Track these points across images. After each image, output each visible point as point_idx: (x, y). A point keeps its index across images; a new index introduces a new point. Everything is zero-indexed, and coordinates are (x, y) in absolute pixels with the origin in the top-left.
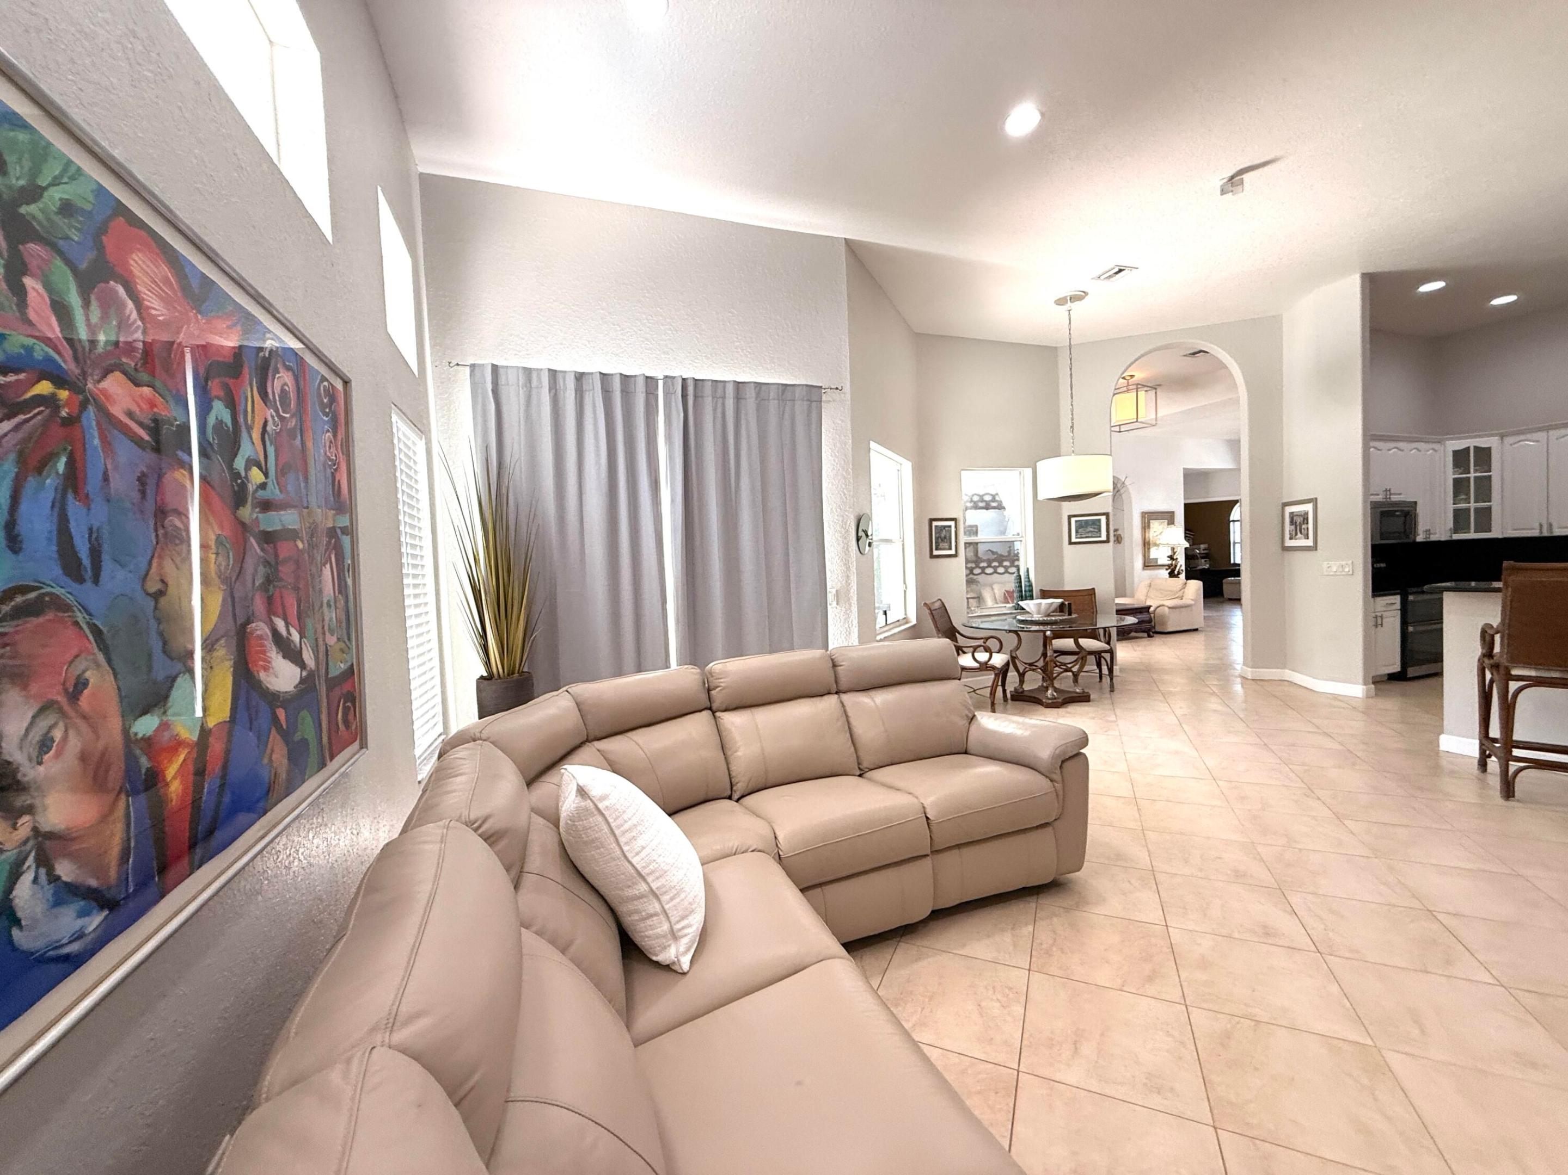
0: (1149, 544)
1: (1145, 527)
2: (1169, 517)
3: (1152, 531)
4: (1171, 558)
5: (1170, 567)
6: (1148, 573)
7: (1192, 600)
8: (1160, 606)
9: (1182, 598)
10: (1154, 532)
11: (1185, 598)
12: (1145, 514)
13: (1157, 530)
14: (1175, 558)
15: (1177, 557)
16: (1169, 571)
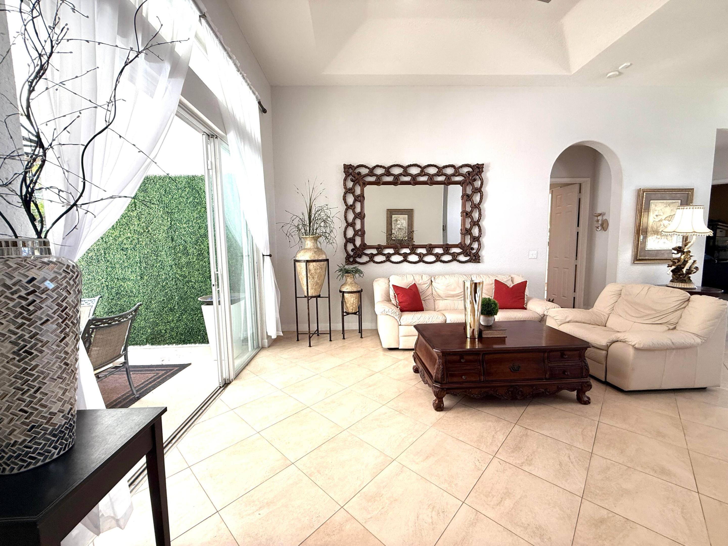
0: (645, 231)
1: (642, 210)
3: (652, 214)
4: (679, 250)
5: (674, 263)
7: (698, 336)
8: (618, 341)
9: (675, 328)
10: (657, 216)
11: (682, 329)
12: (644, 192)
13: (662, 214)
14: (685, 250)
15: (689, 249)
16: (673, 267)
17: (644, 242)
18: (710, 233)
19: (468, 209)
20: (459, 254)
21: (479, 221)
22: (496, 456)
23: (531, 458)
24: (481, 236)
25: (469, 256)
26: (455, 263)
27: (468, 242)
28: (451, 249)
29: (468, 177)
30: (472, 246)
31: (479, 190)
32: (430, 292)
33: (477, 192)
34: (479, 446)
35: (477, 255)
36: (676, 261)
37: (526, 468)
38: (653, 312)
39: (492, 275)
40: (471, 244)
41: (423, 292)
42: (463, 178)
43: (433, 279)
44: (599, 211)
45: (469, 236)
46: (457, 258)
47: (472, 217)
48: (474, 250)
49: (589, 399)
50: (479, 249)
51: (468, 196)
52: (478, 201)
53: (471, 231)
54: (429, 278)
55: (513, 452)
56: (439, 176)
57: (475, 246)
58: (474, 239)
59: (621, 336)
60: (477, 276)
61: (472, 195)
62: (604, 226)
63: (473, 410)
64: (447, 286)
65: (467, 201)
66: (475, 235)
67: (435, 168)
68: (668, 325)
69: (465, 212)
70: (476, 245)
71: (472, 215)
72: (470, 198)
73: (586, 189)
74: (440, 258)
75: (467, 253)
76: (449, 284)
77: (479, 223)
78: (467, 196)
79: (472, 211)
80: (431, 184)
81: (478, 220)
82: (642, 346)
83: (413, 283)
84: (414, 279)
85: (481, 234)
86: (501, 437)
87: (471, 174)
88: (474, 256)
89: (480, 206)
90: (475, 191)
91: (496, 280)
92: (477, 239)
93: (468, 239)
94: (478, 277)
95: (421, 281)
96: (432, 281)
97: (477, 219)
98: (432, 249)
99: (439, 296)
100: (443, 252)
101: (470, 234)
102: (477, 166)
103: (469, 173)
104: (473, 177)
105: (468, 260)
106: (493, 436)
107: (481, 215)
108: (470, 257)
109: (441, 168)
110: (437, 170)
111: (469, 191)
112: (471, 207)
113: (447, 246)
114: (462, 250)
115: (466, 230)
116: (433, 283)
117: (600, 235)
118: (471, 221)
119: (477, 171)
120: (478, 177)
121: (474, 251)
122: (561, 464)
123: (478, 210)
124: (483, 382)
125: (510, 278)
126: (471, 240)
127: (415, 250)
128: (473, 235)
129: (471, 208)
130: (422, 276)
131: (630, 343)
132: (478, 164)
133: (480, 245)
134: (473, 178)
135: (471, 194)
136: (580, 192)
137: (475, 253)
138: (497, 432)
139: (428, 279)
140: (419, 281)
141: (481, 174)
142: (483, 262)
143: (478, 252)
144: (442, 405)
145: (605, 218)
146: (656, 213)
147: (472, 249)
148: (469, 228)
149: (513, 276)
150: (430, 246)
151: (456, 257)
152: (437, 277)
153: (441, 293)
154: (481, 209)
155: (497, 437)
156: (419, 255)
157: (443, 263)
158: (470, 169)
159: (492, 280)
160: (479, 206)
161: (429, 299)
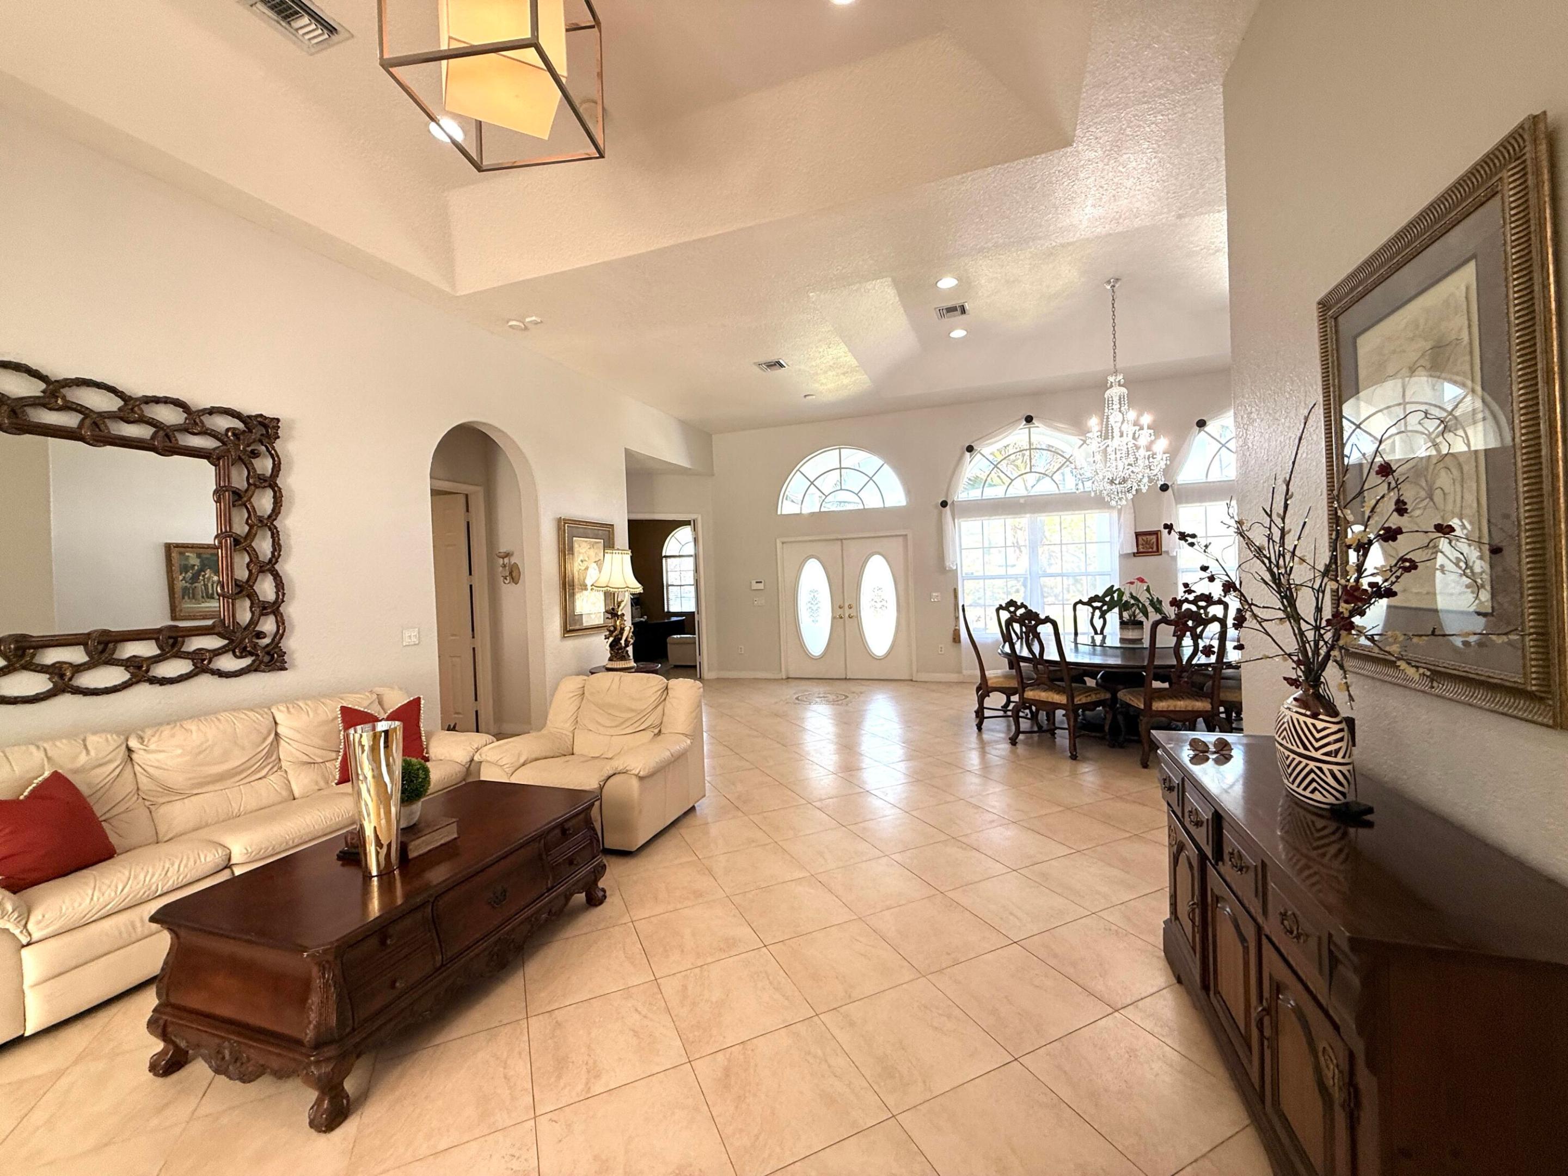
0: (572, 585)
1: (565, 550)
2: (604, 534)
3: (578, 558)
4: (610, 612)
5: (611, 632)
6: (573, 644)
7: (686, 735)
8: (614, 774)
9: (660, 731)
10: (582, 561)
11: (670, 731)
12: (565, 523)
13: (587, 559)
14: (619, 613)
15: (623, 612)
16: (611, 639)
17: (573, 602)
18: (638, 588)
19: (241, 528)
20: (217, 653)
21: (277, 562)
22: (537, 1114)
23: (591, 1062)
24: (283, 601)
25: (251, 654)
26: (205, 680)
27: (244, 615)
28: (186, 639)
29: (235, 444)
30: (257, 629)
31: (271, 482)
32: (131, 787)
33: (265, 487)
34: (494, 1123)
35: (277, 650)
36: (612, 629)
37: (598, 1088)
38: (633, 714)
39: (330, 696)
40: (254, 622)
41: (99, 794)
42: (218, 444)
43: (133, 743)
44: (503, 549)
45: (247, 603)
46: (211, 666)
47: (255, 550)
48: (264, 638)
49: (604, 890)
50: (279, 635)
51: (237, 494)
52: (269, 511)
53: (252, 587)
54: (115, 740)
55: (559, 1077)
56: (129, 422)
57: (268, 625)
58: (265, 608)
59: (619, 764)
60: (290, 706)
61: (250, 493)
62: (514, 574)
63: (424, 1055)
64: (200, 753)
65: (234, 506)
66: (265, 597)
67: (112, 395)
68: (652, 730)
69: (230, 536)
70: (269, 622)
71: (253, 544)
72: (245, 499)
73: (478, 504)
74: (148, 671)
75: (246, 647)
76: (204, 747)
77: (276, 567)
78: (234, 492)
79: (250, 536)
80: (97, 441)
81: (270, 560)
82: (647, 771)
83: (47, 774)
84: (49, 759)
85: (284, 594)
86: (520, 1068)
87: (242, 437)
88: (268, 653)
89: (275, 523)
90: (258, 483)
91: (344, 709)
92: (274, 609)
93: (245, 610)
94: (291, 710)
95: (83, 759)
96: (130, 750)
97: (270, 556)
98: (111, 646)
99: (168, 790)
100: (158, 652)
101: (249, 596)
102: (259, 419)
103: (236, 433)
104: (249, 445)
105: (248, 666)
106: (505, 1078)
107: (280, 545)
108: (253, 658)
109: (137, 399)
110: (122, 403)
111: (239, 479)
112: (247, 523)
113: (174, 634)
114: (226, 642)
115: (236, 585)
116: (134, 756)
117: (508, 591)
118: (251, 561)
119: (260, 433)
120: (264, 448)
121: (267, 641)
122: (636, 1033)
123: (269, 533)
124: (442, 965)
125: (375, 696)
126: (253, 613)
127: (33, 656)
128: (261, 599)
129: (247, 528)
130: (84, 740)
131: (633, 772)
132: (261, 416)
133: (283, 624)
134: (249, 449)
135: (247, 490)
136: (468, 511)
137: (267, 645)
138: (506, 1063)
139: (114, 745)
140: (76, 757)
141: (272, 444)
142: (293, 666)
143: (279, 643)
144: (345, 1101)
145: (513, 560)
146: (581, 558)
147: (260, 635)
148: (244, 581)
149: (378, 690)
150: (104, 639)
151: (210, 662)
152: (149, 732)
153: (177, 780)
154: (278, 532)
155: (512, 1073)
156: (56, 671)
157: (161, 684)
158: (240, 426)
159: (333, 711)
160: (272, 523)
161: (127, 810)
